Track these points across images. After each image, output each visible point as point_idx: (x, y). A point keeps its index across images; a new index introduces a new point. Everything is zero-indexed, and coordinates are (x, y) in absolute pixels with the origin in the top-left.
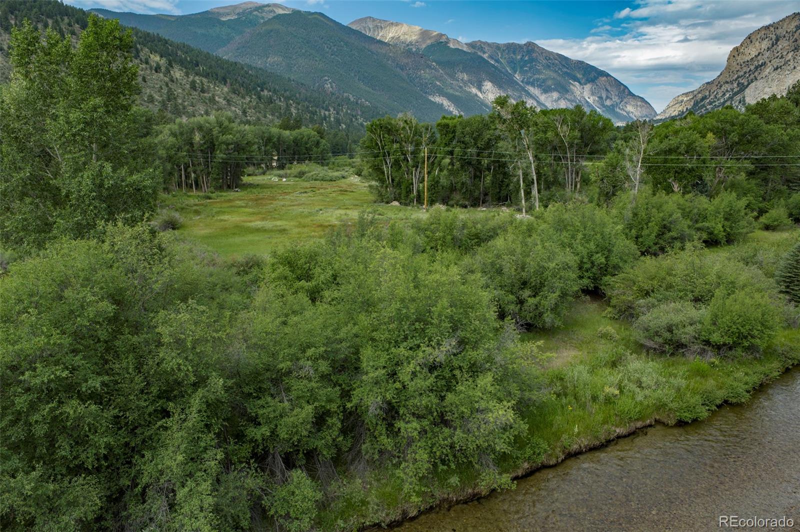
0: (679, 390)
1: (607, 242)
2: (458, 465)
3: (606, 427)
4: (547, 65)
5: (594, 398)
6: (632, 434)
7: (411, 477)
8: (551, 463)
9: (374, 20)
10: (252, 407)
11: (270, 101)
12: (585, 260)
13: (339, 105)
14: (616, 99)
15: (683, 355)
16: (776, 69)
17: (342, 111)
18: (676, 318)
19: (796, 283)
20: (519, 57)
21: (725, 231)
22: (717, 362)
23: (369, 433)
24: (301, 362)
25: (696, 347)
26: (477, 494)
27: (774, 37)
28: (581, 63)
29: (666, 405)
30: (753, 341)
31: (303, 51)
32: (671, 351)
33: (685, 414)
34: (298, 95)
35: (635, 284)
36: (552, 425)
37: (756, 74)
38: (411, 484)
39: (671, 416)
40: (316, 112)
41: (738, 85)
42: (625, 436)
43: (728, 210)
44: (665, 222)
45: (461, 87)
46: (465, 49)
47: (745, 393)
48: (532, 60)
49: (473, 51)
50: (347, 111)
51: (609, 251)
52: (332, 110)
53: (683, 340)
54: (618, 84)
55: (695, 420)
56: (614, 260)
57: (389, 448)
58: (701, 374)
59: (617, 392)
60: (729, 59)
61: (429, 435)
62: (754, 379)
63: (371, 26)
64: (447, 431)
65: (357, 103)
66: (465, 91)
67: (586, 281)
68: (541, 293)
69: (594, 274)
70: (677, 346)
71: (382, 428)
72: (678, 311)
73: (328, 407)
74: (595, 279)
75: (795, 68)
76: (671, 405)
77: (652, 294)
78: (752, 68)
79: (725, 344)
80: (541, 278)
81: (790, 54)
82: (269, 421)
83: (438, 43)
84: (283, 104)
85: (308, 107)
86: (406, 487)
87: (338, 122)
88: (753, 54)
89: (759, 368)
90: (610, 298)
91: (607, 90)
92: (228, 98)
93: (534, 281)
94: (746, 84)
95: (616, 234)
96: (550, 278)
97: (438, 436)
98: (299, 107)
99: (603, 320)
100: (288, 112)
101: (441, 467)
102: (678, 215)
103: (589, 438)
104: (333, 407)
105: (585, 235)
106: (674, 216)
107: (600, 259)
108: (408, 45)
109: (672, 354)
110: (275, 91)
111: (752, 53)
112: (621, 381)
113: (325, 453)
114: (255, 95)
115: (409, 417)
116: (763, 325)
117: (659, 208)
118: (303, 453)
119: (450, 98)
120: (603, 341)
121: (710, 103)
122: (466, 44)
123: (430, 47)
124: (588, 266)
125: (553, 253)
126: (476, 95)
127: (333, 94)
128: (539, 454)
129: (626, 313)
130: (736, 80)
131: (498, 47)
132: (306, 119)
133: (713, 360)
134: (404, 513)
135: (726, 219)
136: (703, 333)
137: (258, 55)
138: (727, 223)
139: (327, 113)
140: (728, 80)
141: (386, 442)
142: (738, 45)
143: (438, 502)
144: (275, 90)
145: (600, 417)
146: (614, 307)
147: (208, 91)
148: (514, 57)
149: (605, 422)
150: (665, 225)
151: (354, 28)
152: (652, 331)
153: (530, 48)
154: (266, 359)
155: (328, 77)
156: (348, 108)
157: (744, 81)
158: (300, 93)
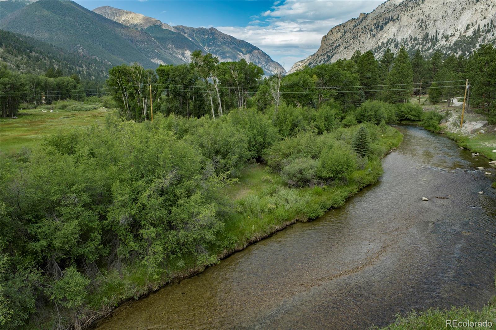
0: (307, 202)
1: (264, 129)
2: (183, 254)
3: (270, 225)
4: (224, 42)
5: (262, 211)
6: (284, 229)
7: (153, 263)
8: (240, 249)
9: (111, 8)
10: (32, 229)
11: (37, 59)
12: (252, 140)
13: (89, 64)
14: (264, 63)
15: (309, 186)
16: (345, 48)
17: (92, 67)
18: (304, 166)
19: (362, 147)
20: (206, 37)
21: (325, 127)
22: (326, 188)
23: (121, 242)
24: (68, 195)
25: (315, 181)
26: (196, 272)
27: (343, 31)
28: (243, 41)
29: (302, 210)
30: (343, 174)
31: (61, 26)
32: (302, 185)
33: (312, 214)
34: (58, 56)
35: (280, 151)
36: (239, 228)
37: (336, 51)
38: (153, 267)
39: (305, 217)
40: (73, 68)
41: (327, 56)
42: (281, 230)
43: (326, 115)
44: (294, 122)
45: (171, 54)
46: (172, 30)
47: (341, 201)
48: (214, 39)
49: (178, 31)
50: (95, 68)
51: (265, 135)
52: (84, 67)
53: (308, 178)
54: (264, 54)
55: (317, 218)
56: (268, 139)
57: (136, 249)
58: (319, 194)
59: (275, 206)
60: (322, 42)
61: (163, 236)
62: (345, 194)
63: (109, 12)
64: (174, 232)
65: (102, 62)
66: (174, 57)
67: (253, 153)
68: (228, 157)
69: (258, 148)
70: (305, 182)
71: (130, 237)
72: (304, 162)
73: (91, 224)
74: (258, 151)
75: (354, 48)
76: (304, 210)
77: (290, 156)
78: (334, 47)
79: (329, 178)
80: (227, 148)
81: (352, 41)
82: (46, 236)
83: (155, 26)
84: (47, 62)
85: (66, 64)
86: (150, 270)
87: (89, 75)
89: (347, 189)
90: (267, 161)
91: (258, 58)
92: (4, 56)
93: (222, 150)
95: (268, 126)
96: (232, 147)
97: (168, 237)
98: (60, 64)
99: (264, 174)
100: (51, 67)
101: (172, 256)
102: (301, 117)
103: (261, 232)
104: (95, 225)
105: (251, 126)
106: (299, 118)
107: (260, 139)
108: (135, 26)
109: (303, 187)
110: (41, 53)
111: (333, 39)
112: (276, 201)
113: (90, 257)
114: (25, 55)
115: (148, 225)
116: (347, 165)
117: (291, 114)
118: (74, 259)
119: (164, 60)
120: (265, 184)
122: (173, 27)
123: (150, 28)
124: (253, 143)
125: (233, 134)
126: (181, 59)
127: (84, 56)
128: (232, 243)
129: (277, 168)
130: (326, 53)
131: (193, 30)
132: (65, 72)
133: (324, 186)
134: (150, 289)
135: (326, 121)
136: (318, 172)
137: (26, 28)
138: (326, 123)
139: (81, 69)
140: (322, 54)
141: (134, 245)
142: (326, 34)
143: (171, 280)
145: (266, 220)
146: (270, 166)
148: (203, 36)
149: (269, 222)
150: (294, 123)
151: (97, 13)
152: (291, 175)
153: (213, 31)
154: (40, 194)
155: (80, 44)
156: (96, 66)
157: (330, 55)
158: (60, 55)
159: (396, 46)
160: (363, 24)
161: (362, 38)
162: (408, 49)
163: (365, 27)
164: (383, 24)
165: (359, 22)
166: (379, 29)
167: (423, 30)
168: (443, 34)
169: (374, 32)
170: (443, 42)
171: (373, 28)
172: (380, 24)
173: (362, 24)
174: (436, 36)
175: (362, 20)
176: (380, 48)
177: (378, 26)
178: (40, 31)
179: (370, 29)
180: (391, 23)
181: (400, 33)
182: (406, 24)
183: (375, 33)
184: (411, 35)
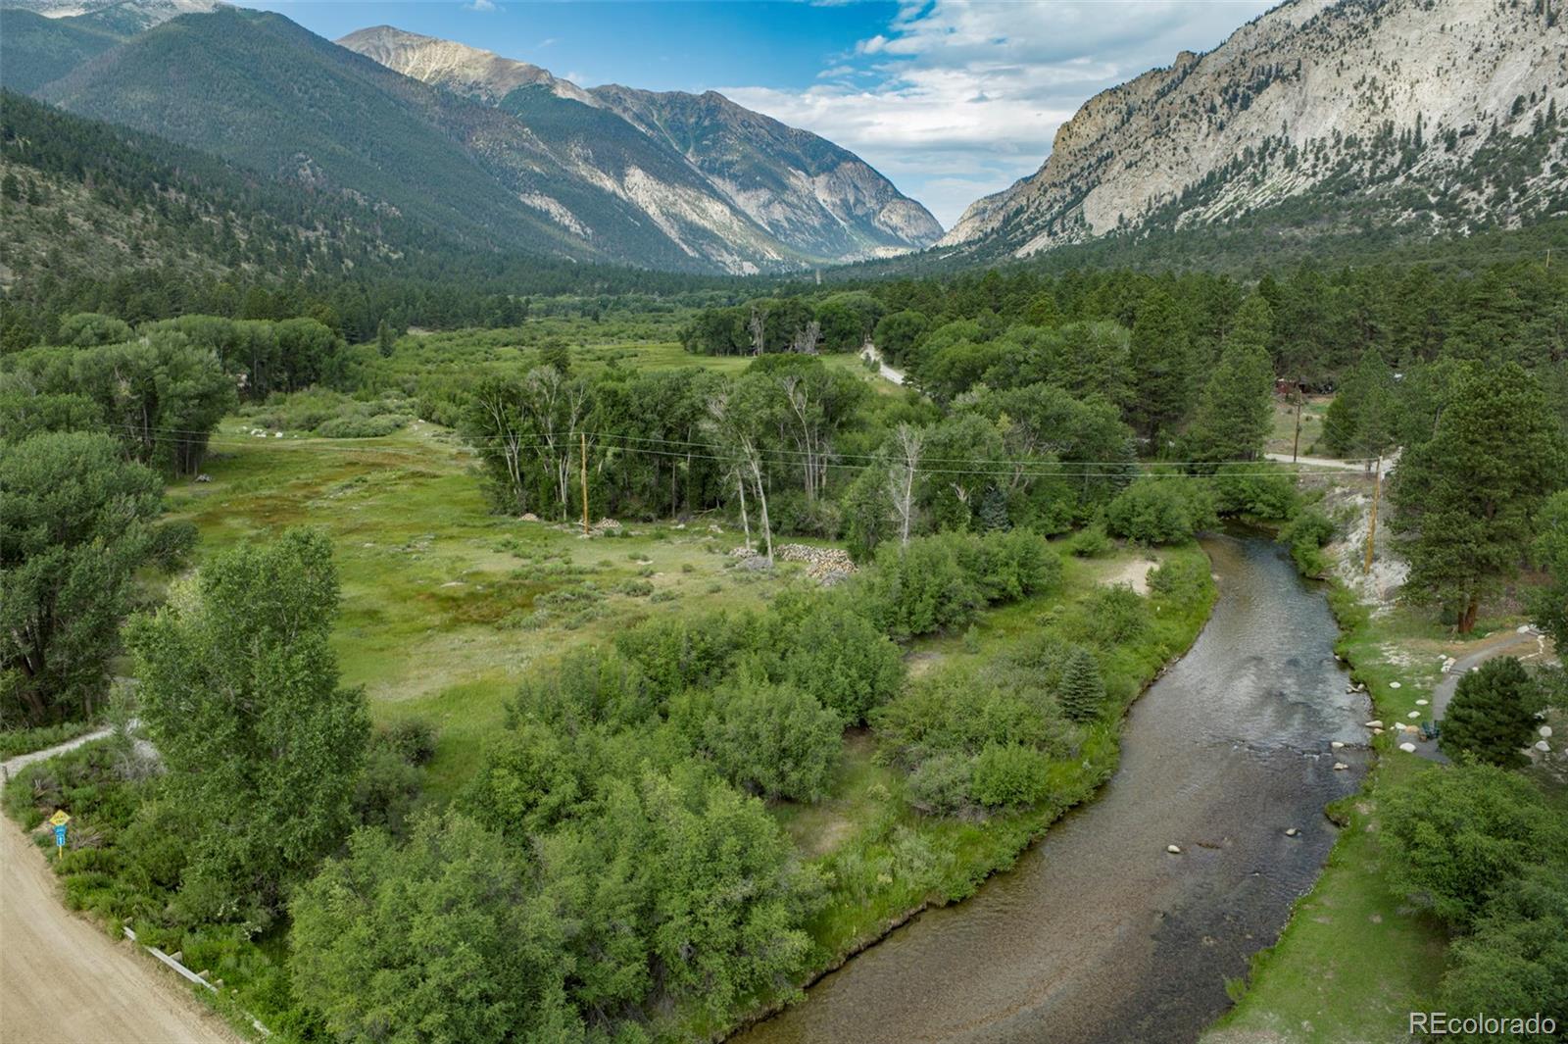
4: (746, 137)
9: (397, 33)
13: (334, 216)
14: (872, 204)
16: (1129, 166)
17: (344, 229)
20: (692, 120)
27: (1124, 108)
28: (809, 134)
31: (246, 96)
34: (242, 196)
37: (1100, 172)
40: (288, 234)
41: (1072, 190)
45: (583, 179)
46: (587, 102)
48: (717, 127)
49: (603, 104)
50: (353, 230)
52: (321, 227)
54: (875, 176)
60: (1056, 142)
63: (391, 46)
65: (372, 211)
66: (592, 185)
75: (1156, 166)
78: (1093, 160)
81: (1150, 142)
83: (533, 88)
85: (269, 224)
87: (338, 255)
88: (1094, 136)
91: (856, 187)
92: (96, 215)
94: (1084, 188)
98: (251, 225)
100: (229, 243)
108: (471, 89)
110: (193, 191)
111: (1092, 134)
119: (562, 199)
121: (1030, 221)
122: (589, 91)
123: (515, 95)
126: (614, 194)
127: (319, 191)
130: (1069, 180)
131: (651, 98)
132: (270, 254)
140: (1056, 180)
144: (193, 188)
147: (46, 200)
148: (683, 119)
151: (354, 49)
153: (712, 103)
155: (305, 153)
156: (354, 222)
157: (1081, 184)
158: (247, 191)
159: (1290, 162)
160: (1189, 87)
161: (1184, 135)
162: (1328, 173)
163: (1192, 100)
164: (1249, 88)
165: (1173, 81)
166: (1237, 106)
167: (1374, 113)
168: (1440, 125)
169: (1222, 113)
170: (1440, 155)
171: (1218, 101)
172: (1240, 90)
173: (1182, 87)
174: (1418, 132)
175: (1185, 73)
176: (1238, 166)
177: (1235, 95)
178: (183, 110)
179: (1208, 106)
180: (1275, 89)
181: (1302, 120)
182: (1322, 94)
183: (1224, 118)
184: (1338, 128)
